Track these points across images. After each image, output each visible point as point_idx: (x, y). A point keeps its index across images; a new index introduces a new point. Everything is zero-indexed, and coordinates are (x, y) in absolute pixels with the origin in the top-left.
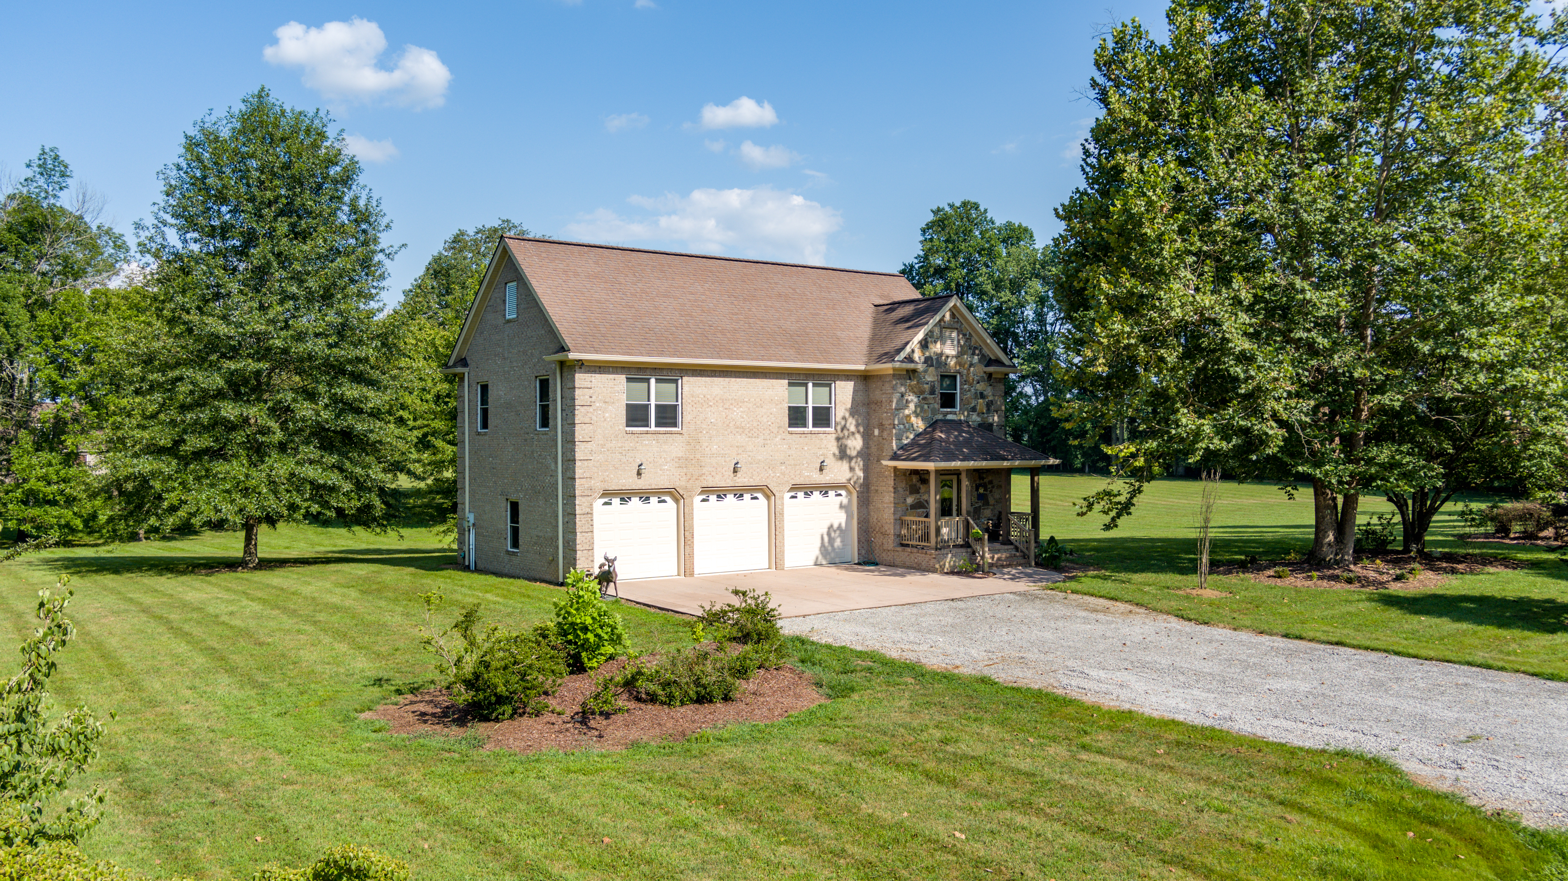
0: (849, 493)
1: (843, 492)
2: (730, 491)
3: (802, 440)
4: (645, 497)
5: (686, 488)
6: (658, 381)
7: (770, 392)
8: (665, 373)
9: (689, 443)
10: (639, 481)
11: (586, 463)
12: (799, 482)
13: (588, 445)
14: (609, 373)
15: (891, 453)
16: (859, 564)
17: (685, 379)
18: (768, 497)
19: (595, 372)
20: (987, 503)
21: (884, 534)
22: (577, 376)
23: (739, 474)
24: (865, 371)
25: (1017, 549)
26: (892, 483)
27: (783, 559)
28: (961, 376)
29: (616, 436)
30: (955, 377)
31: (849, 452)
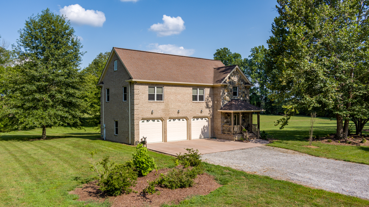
0: (208, 119)
1: (207, 119)
2: (177, 118)
3: (196, 104)
4: (153, 120)
5: (165, 118)
6: (157, 88)
7: (188, 91)
8: (159, 85)
9: (166, 105)
10: (152, 116)
11: (137, 110)
12: (195, 116)
13: (138, 105)
14: (144, 85)
15: (220, 108)
16: (211, 138)
17: (165, 87)
18: (187, 120)
19: (140, 85)
20: (245, 122)
21: (218, 130)
22: (135, 86)
23: (179, 114)
24: (213, 85)
25: (254, 134)
26: (220, 116)
27: (191, 137)
28: (238, 87)
29: (146, 103)
30: (237, 87)
31: (209, 106)
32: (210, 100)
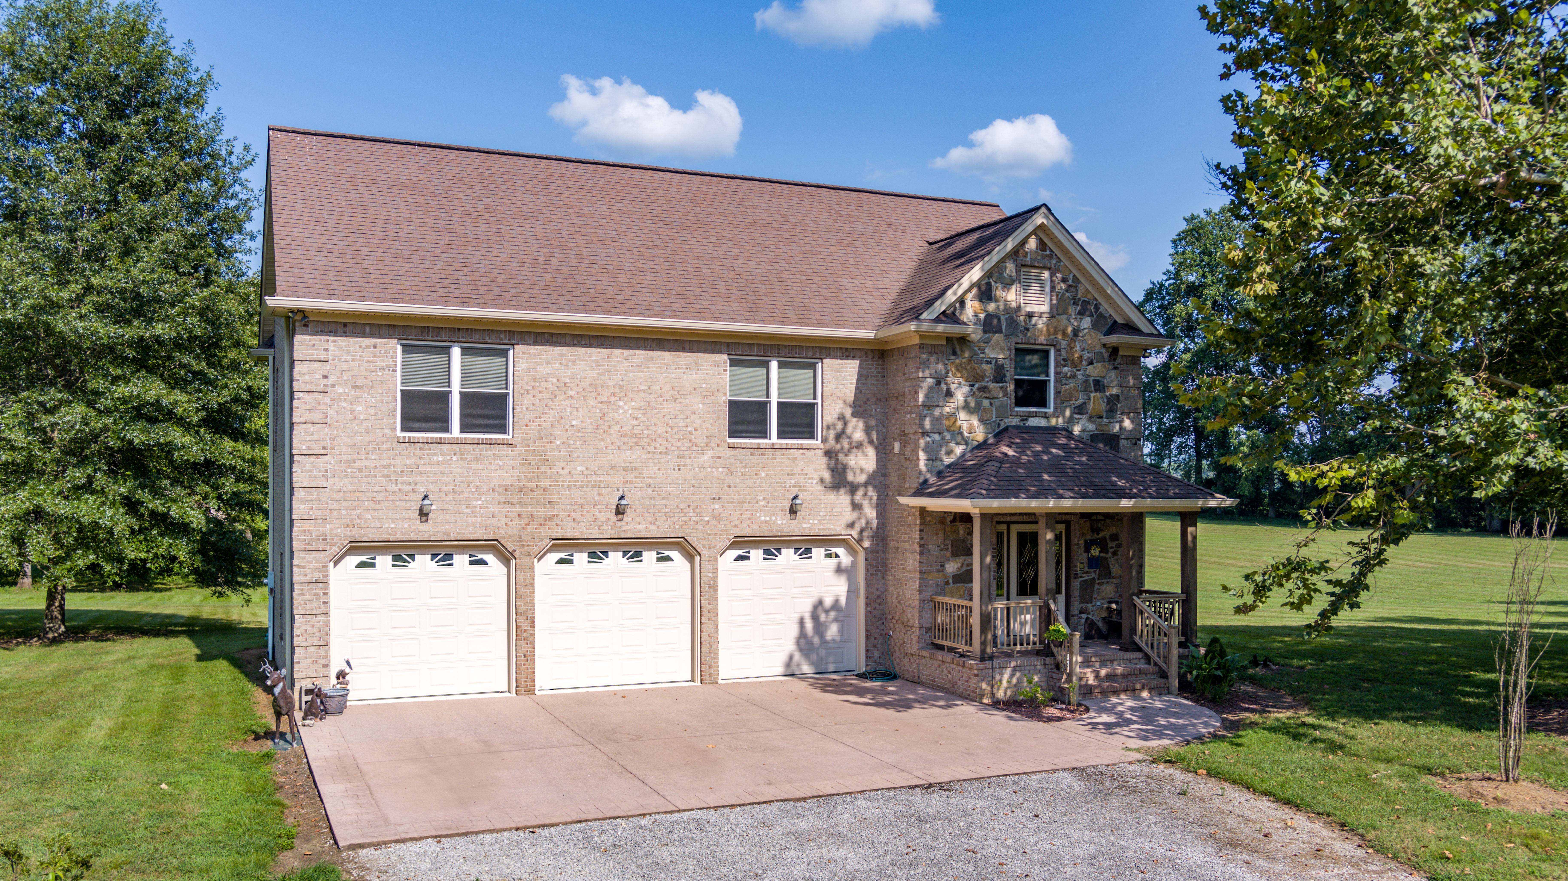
0: (852, 551)
1: (840, 551)
2: (616, 547)
3: (756, 459)
4: (443, 553)
5: (520, 540)
6: (465, 351)
7: (692, 375)
8: (477, 337)
9: (526, 462)
10: (424, 527)
11: (315, 492)
12: (747, 531)
13: (321, 462)
14: (364, 335)
15: (915, 485)
16: (862, 676)
17: (520, 348)
18: (690, 557)
19: (334, 333)
20: (1107, 574)
21: (907, 626)
22: (298, 339)
23: (627, 518)
24: (875, 341)
25: (1148, 659)
26: (916, 535)
27: (715, 665)
28: (1058, 351)
29: (379, 447)
30: (1046, 353)
31: (850, 477)
32: (859, 435)
